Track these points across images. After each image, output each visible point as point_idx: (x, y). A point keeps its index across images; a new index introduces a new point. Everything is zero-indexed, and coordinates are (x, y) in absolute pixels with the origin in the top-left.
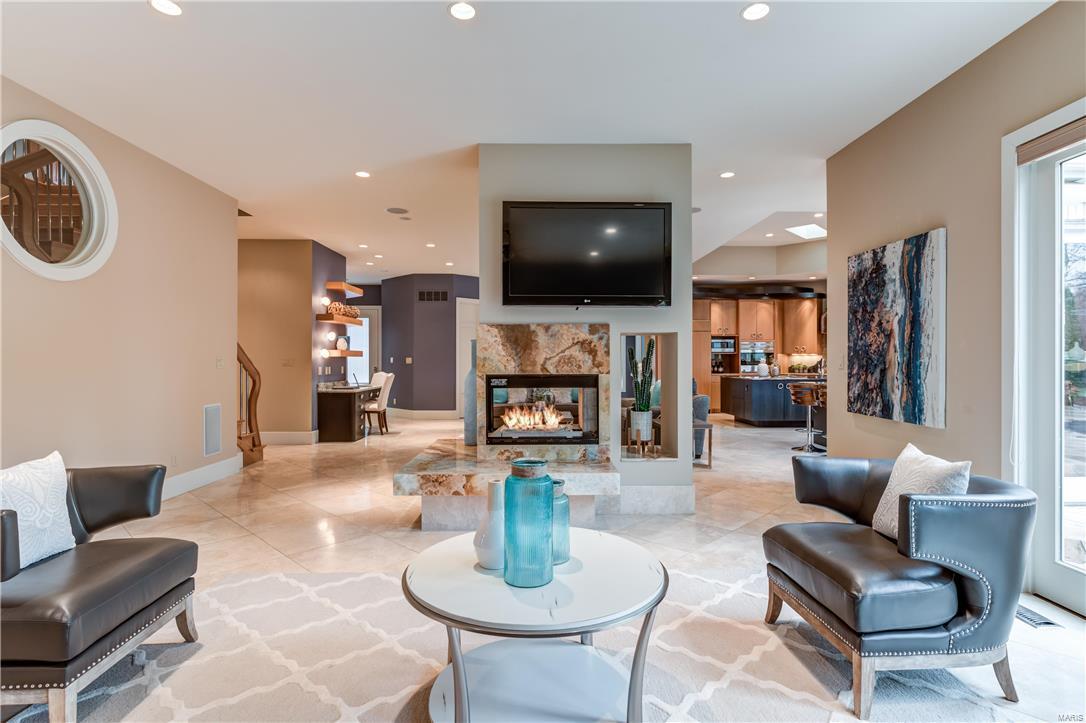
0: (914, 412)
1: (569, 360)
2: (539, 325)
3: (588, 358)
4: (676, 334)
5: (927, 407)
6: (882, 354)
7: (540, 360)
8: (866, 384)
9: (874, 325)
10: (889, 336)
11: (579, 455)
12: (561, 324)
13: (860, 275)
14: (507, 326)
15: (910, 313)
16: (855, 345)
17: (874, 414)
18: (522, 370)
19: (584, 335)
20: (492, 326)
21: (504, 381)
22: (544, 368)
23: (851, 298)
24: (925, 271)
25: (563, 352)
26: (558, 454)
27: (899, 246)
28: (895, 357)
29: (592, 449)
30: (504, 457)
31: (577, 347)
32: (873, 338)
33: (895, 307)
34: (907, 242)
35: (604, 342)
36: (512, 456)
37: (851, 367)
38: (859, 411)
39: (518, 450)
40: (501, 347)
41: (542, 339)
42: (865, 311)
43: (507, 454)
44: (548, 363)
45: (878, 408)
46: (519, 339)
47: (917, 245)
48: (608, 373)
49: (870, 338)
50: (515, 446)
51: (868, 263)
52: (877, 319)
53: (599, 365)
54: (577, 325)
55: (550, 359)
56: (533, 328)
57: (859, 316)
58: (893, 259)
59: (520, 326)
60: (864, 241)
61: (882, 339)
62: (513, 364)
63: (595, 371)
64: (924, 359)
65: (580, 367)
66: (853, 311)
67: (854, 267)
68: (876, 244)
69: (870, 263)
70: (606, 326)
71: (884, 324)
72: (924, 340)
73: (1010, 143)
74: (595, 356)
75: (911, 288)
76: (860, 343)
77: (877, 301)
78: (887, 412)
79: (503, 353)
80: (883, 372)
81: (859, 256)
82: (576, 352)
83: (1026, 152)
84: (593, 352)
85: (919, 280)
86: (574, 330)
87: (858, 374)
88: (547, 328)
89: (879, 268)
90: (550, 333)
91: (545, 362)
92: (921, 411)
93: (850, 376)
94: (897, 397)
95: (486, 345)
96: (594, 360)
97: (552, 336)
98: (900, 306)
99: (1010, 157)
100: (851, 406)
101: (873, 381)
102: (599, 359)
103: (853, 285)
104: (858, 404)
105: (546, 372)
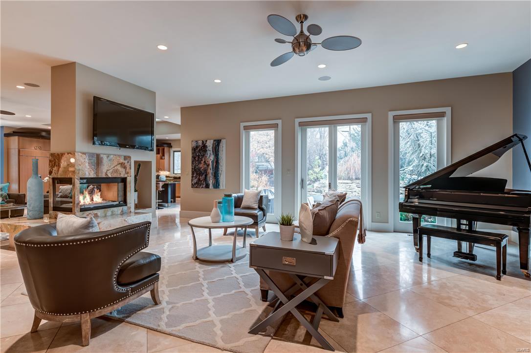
0: (217, 185)
1: (117, 171)
2: (104, 154)
3: (123, 170)
4: (151, 162)
5: (221, 184)
6: (206, 171)
7: (104, 171)
8: (199, 179)
9: (202, 162)
10: (208, 165)
11: (120, 211)
12: (113, 155)
13: (197, 147)
15: (215, 160)
16: (195, 168)
17: (203, 187)
18: (97, 175)
19: (122, 160)
21: (85, 181)
22: (106, 174)
23: (193, 153)
24: (220, 149)
25: (114, 167)
26: (112, 212)
27: (212, 141)
28: (210, 171)
29: (125, 208)
31: (119, 166)
32: (201, 165)
33: (211, 158)
34: (214, 141)
35: (129, 163)
37: (193, 174)
38: (197, 187)
39: (95, 213)
40: (87, 164)
41: (105, 161)
42: (199, 158)
43: (90, 215)
44: (108, 172)
45: (204, 185)
46: (98, 161)
47: (217, 143)
48: (129, 177)
49: (201, 166)
50: (94, 211)
52: (204, 160)
53: (128, 173)
54: (119, 156)
55: (109, 170)
56: (102, 156)
57: (197, 159)
58: (210, 144)
59: (96, 154)
60: (200, 136)
61: (205, 166)
62: (93, 172)
63: (126, 176)
64: (220, 172)
65: (120, 174)
66: (194, 158)
67: (194, 144)
68: (204, 138)
69: (201, 144)
70: (130, 157)
71: (206, 162)
72: (220, 167)
73: (242, 125)
74: (126, 169)
75: (216, 153)
76: (197, 167)
77: (204, 155)
78: (207, 186)
79: (88, 167)
80: (206, 176)
81: (197, 141)
82: (119, 167)
83: (245, 128)
84: (125, 168)
85: (218, 151)
86: (118, 158)
87: (196, 176)
88: (108, 156)
89: (204, 147)
90: (109, 158)
92: (219, 185)
93: (192, 177)
94: (211, 183)
95: (80, 163)
96: (125, 171)
97: (110, 160)
98: (212, 158)
99: (242, 128)
100: (193, 186)
101: (202, 178)
102: (127, 170)
103: (194, 149)
104: (196, 185)
105: (107, 176)
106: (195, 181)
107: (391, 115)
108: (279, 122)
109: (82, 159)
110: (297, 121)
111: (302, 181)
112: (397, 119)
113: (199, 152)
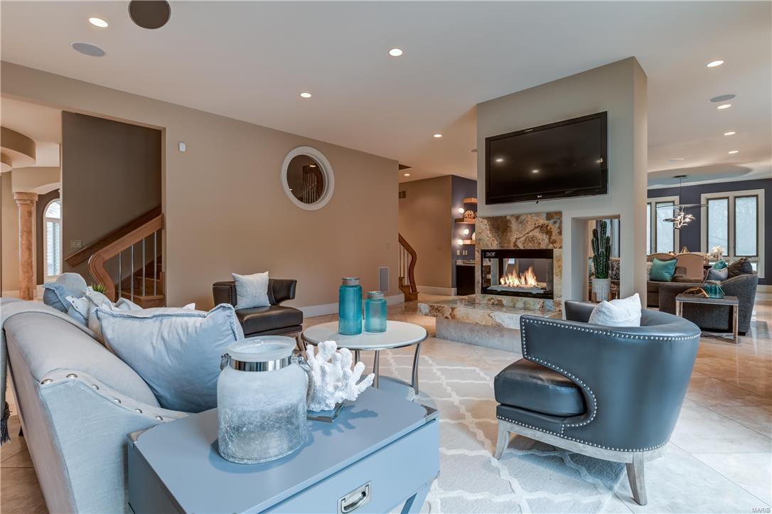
1: (532, 239)
2: (512, 216)
3: (545, 237)
4: (619, 216)
7: (513, 240)
11: (539, 306)
12: (526, 214)
14: (493, 218)
18: (501, 246)
19: (542, 221)
20: (484, 218)
21: (493, 254)
22: (515, 245)
25: (528, 233)
26: (524, 304)
29: (549, 302)
30: (491, 303)
31: (538, 230)
35: (557, 225)
36: (496, 302)
39: (499, 299)
40: (489, 232)
41: (514, 225)
43: (492, 301)
44: (518, 241)
46: (500, 226)
48: (561, 247)
50: (497, 296)
53: (554, 242)
54: (538, 214)
55: (519, 238)
56: (508, 218)
59: (501, 217)
62: (496, 242)
63: (550, 247)
65: (540, 244)
70: (559, 214)
74: (550, 236)
79: (490, 235)
82: (537, 233)
84: (549, 233)
86: (535, 218)
88: (517, 217)
90: (519, 221)
91: (516, 241)
95: (480, 231)
96: (550, 239)
97: (520, 223)
102: (553, 238)
105: (516, 248)
109: (482, 226)
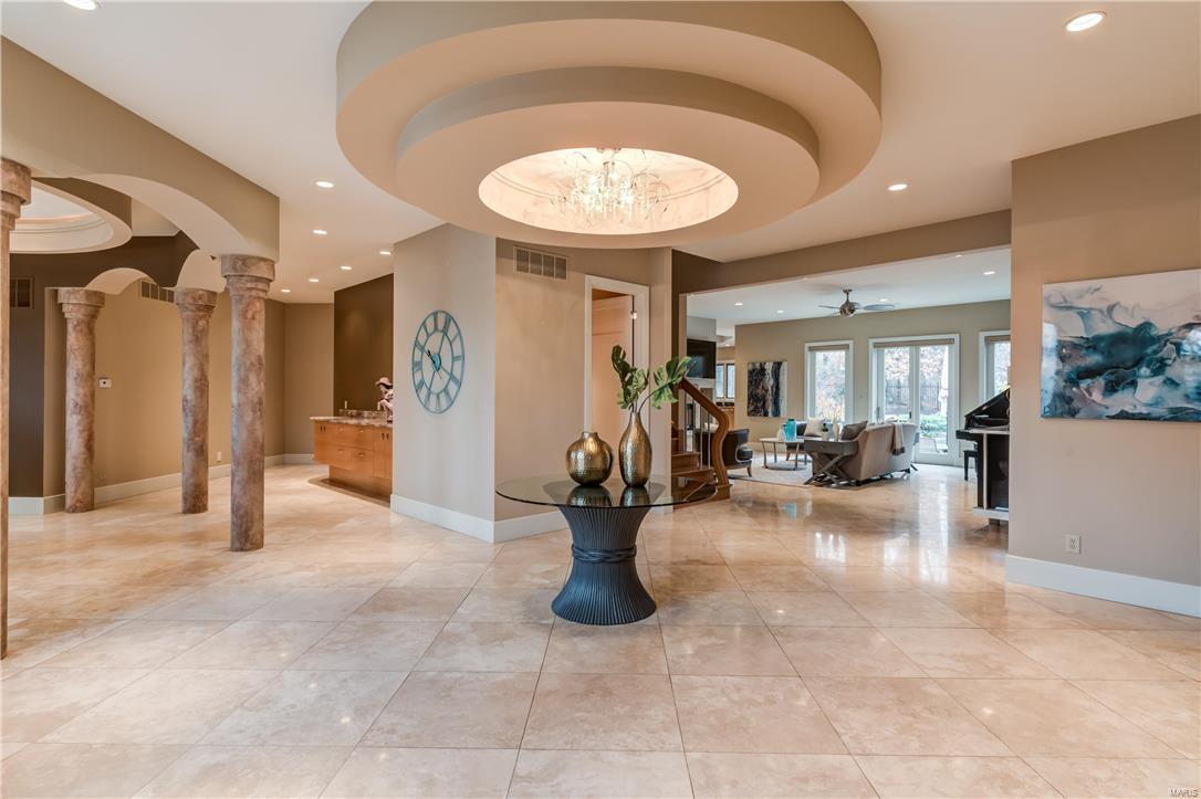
0: (777, 413)
5: (782, 412)
6: (764, 397)
8: (756, 406)
9: (760, 387)
10: (767, 391)
13: (754, 370)
15: (775, 385)
16: (751, 393)
17: (760, 415)
23: (749, 377)
24: (781, 373)
27: (771, 364)
28: (770, 398)
33: (769, 382)
34: (774, 363)
37: (749, 400)
38: (753, 415)
42: (756, 382)
45: (762, 413)
47: (778, 365)
49: (758, 391)
51: (758, 366)
52: (762, 385)
57: (753, 383)
58: (769, 367)
60: (758, 358)
61: (764, 391)
64: (781, 398)
66: (750, 382)
67: (751, 367)
68: (762, 360)
71: (765, 387)
72: (780, 392)
73: (807, 345)
75: (776, 377)
76: (754, 393)
77: (762, 379)
78: (766, 414)
80: (764, 402)
81: (753, 364)
83: (811, 349)
85: (779, 375)
87: (752, 402)
89: (762, 370)
92: (779, 413)
93: (749, 403)
94: (770, 410)
98: (771, 382)
99: (806, 349)
100: (749, 414)
101: (759, 405)
103: (751, 373)
104: (753, 412)
106: (752, 408)
107: (982, 335)
108: (850, 343)
110: (871, 341)
111: (878, 409)
112: (990, 341)
113: (756, 375)
